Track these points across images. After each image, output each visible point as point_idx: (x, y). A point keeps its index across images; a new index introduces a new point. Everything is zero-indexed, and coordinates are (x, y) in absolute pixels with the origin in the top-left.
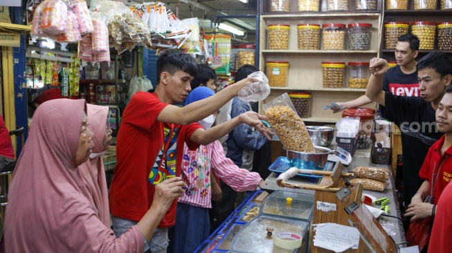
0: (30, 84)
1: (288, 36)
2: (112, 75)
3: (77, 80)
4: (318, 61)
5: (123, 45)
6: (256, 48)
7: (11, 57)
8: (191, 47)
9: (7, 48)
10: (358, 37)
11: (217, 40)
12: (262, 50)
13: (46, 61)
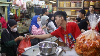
0: (10, 14)
1: (64, 4)
2: (27, 12)
3: (20, 13)
4: (70, 9)
5: (29, 7)
6: (57, 6)
7: (7, 9)
8: (43, 7)
9: (6, 7)
10: (78, 4)
11: (49, 5)
12: (58, 7)
13: (14, 9)
